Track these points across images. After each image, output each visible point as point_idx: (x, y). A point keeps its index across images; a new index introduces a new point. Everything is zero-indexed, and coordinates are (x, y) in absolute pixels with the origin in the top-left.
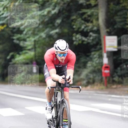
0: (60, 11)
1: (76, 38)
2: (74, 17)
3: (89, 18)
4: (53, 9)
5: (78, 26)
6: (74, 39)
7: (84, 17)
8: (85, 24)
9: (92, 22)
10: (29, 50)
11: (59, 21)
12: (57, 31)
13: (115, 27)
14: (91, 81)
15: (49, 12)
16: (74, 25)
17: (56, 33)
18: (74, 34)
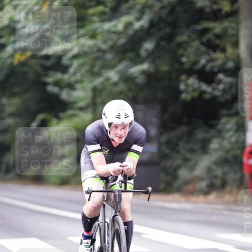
0: (152, 24)
1: (187, 85)
2: (184, 38)
3: (217, 42)
4: (138, 19)
5: (192, 58)
6: (182, 87)
7: (206, 38)
8: (208, 54)
9: (223, 50)
10: (81, 109)
11: (149, 46)
14: (218, 182)
15: (128, 25)
16: (182, 56)
17: (143, 72)
18: (183, 77)
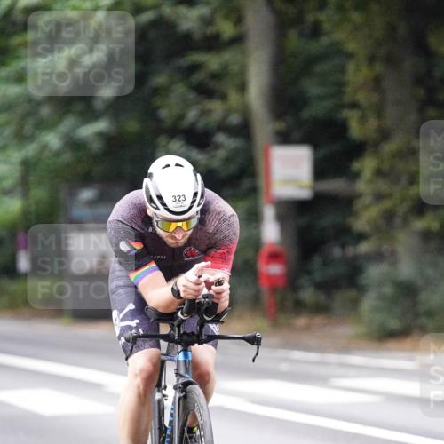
16: (160, 107)
18: (162, 140)
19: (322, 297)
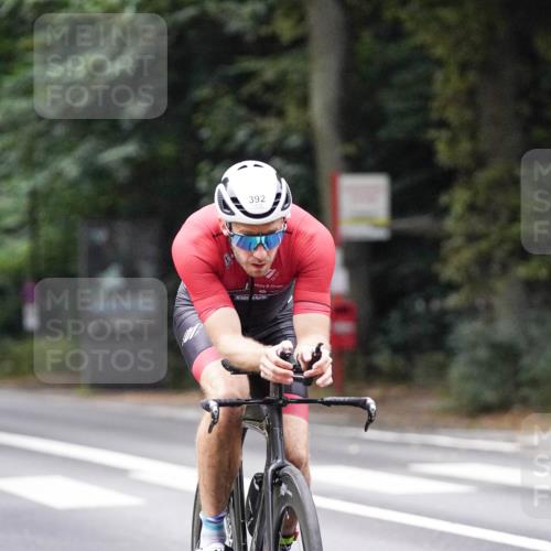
2: (203, 92)
3: (268, 97)
5: (222, 130)
6: (203, 184)
9: (280, 114)
10: (10, 231)
12: (130, 149)
13: (383, 134)
16: (201, 126)
17: (128, 160)
18: (204, 166)
19: (400, 362)
